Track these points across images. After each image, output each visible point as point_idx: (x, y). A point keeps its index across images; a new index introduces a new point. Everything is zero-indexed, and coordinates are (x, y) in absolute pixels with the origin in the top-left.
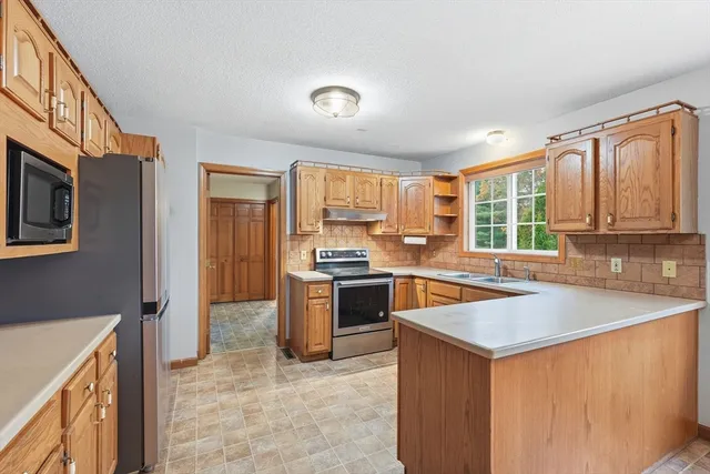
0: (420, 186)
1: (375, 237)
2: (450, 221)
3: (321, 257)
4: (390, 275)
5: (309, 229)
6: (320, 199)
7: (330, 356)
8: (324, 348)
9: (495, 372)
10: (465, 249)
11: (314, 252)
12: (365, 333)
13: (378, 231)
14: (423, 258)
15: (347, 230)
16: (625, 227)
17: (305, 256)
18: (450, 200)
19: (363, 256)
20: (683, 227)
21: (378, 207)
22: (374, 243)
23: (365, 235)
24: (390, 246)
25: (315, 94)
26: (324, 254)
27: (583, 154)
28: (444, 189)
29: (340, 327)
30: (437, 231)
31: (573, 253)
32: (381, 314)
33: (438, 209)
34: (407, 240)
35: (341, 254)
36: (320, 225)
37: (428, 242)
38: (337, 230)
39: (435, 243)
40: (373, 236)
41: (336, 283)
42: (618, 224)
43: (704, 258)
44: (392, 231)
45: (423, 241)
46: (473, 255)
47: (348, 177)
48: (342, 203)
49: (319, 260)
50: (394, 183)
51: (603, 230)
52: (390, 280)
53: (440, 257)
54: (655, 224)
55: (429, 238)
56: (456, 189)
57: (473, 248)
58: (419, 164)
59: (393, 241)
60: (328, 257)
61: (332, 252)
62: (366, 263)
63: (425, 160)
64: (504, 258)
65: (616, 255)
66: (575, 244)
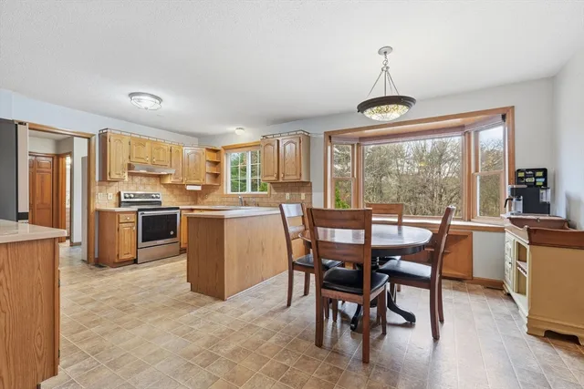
0: (196, 153)
1: (166, 185)
2: (216, 176)
3: (125, 198)
4: (178, 208)
5: (117, 177)
6: (126, 157)
7: (135, 261)
8: (131, 256)
9: (227, 225)
10: (225, 193)
11: (119, 194)
12: (161, 245)
13: (169, 181)
14: (199, 199)
15: (145, 180)
16: (288, 179)
17: (112, 197)
18: (216, 164)
19: (157, 197)
20: (303, 179)
21: (169, 164)
22: (165, 190)
23: (158, 184)
24: (176, 192)
25: (132, 95)
26: (127, 196)
27: (273, 146)
28: (212, 157)
29: (143, 241)
30: (208, 182)
31: (274, 193)
32: (172, 233)
33: (209, 169)
34: (189, 188)
35: (140, 196)
36: (126, 174)
37: (203, 188)
38: (137, 179)
39: (207, 190)
40: (165, 185)
41: (140, 213)
42: (286, 178)
43: (311, 191)
44: (178, 181)
45: (199, 188)
46: (228, 196)
47: (147, 144)
48: (143, 161)
49: (123, 199)
50: (180, 150)
51: (281, 180)
52: (178, 212)
53: (210, 198)
54: (295, 177)
55: (204, 187)
56: (220, 157)
57: (229, 192)
58: (197, 139)
59: (179, 188)
60: (131, 198)
61: (134, 194)
62: (160, 203)
63: (201, 137)
64: (245, 196)
65: (288, 191)
66: (274, 188)
